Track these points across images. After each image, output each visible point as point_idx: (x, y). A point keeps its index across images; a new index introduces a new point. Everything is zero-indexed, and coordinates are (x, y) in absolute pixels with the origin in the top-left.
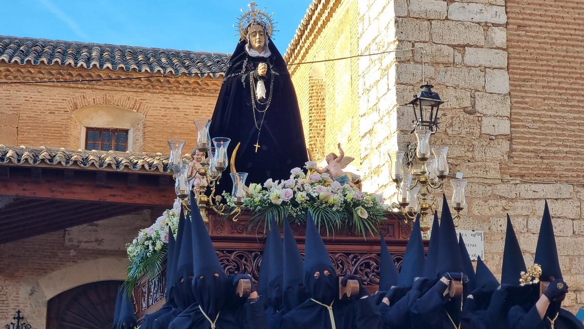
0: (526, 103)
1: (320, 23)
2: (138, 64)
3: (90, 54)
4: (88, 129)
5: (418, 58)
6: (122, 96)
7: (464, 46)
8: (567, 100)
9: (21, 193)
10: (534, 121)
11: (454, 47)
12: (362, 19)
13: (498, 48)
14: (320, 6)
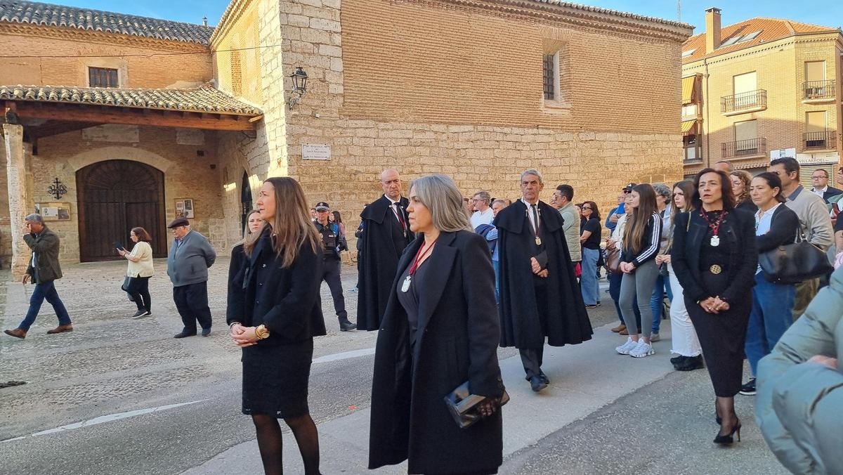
0: (352, 77)
1: (235, 17)
2: (119, 27)
3: (86, 17)
4: (90, 68)
5: (294, 50)
6: (111, 48)
7: (319, 44)
8: (372, 76)
9: (52, 117)
10: (356, 87)
11: (313, 43)
12: (261, 21)
13: (337, 46)
14: (235, 7)
